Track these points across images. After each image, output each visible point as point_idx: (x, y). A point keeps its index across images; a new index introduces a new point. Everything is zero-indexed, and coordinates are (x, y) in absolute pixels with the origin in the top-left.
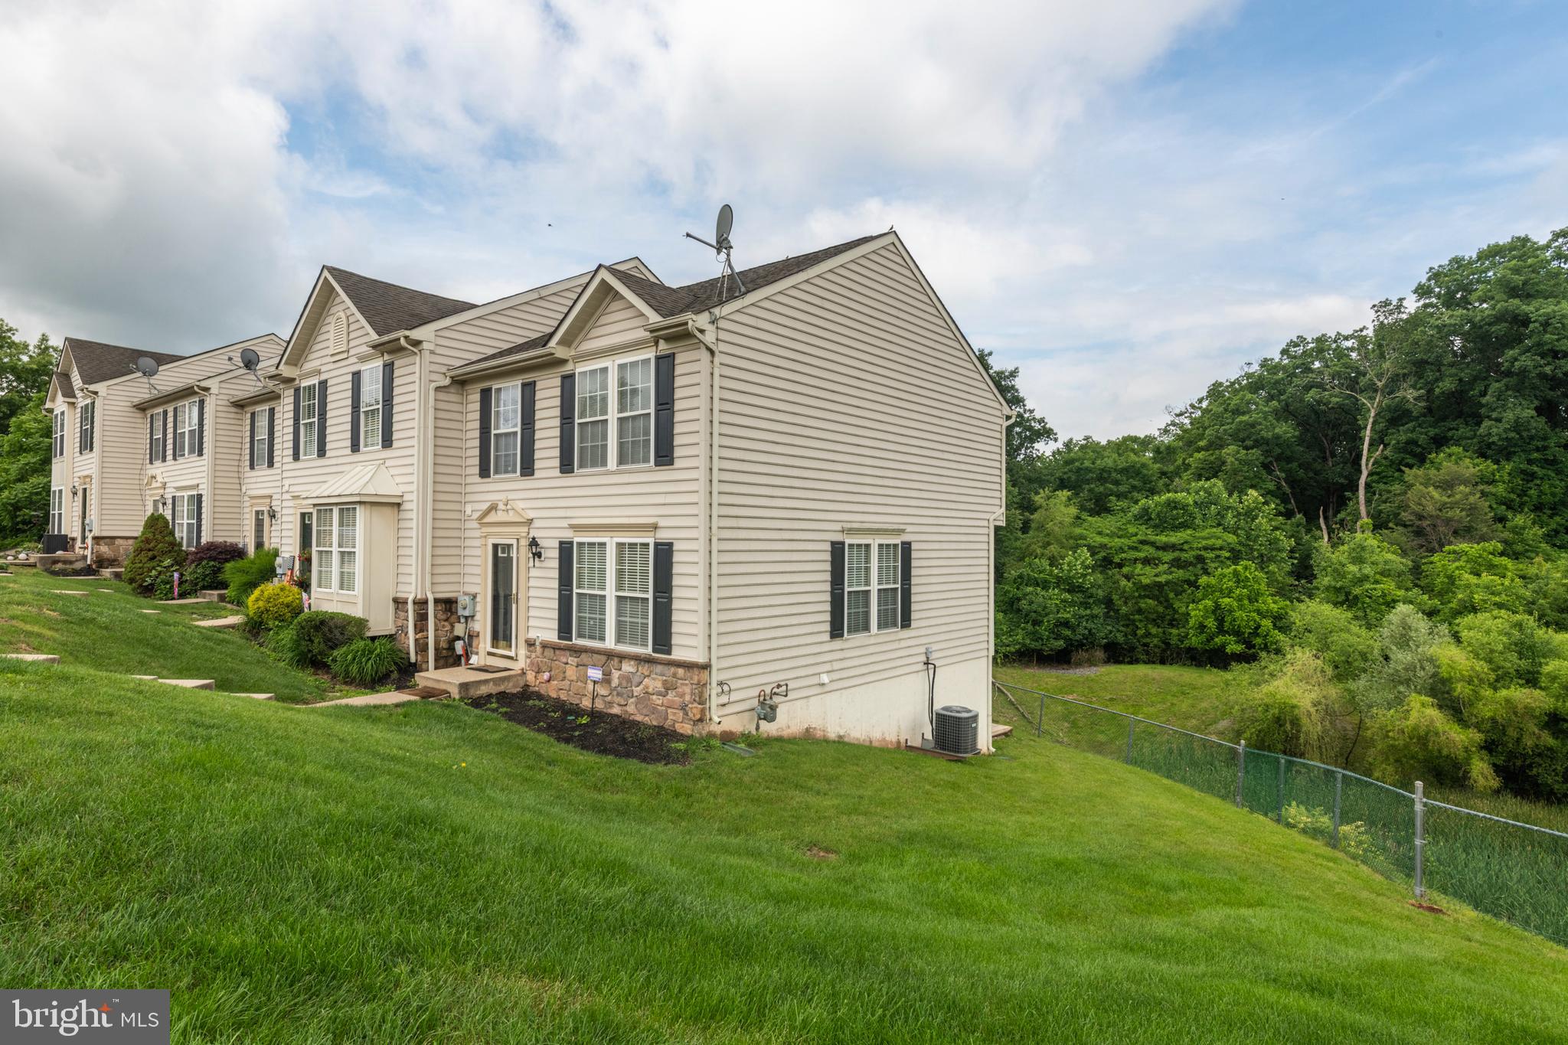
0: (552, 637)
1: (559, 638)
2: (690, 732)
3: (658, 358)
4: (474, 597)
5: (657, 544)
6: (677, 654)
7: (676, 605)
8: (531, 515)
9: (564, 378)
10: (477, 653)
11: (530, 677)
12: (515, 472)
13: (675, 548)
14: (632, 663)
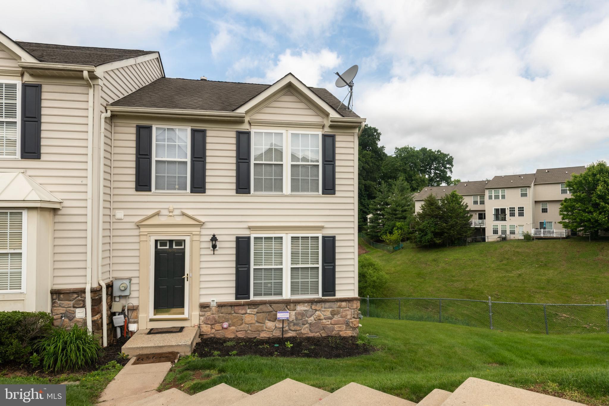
0: (232, 299)
1: (236, 298)
2: (350, 335)
3: (324, 136)
4: (130, 279)
5: (324, 238)
6: (339, 295)
7: (337, 269)
8: (203, 219)
9: (239, 134)
10: (136, 322)
11: (206, 329)
12: (186, 189)
13: (337, 239)
14: (306, 304)
